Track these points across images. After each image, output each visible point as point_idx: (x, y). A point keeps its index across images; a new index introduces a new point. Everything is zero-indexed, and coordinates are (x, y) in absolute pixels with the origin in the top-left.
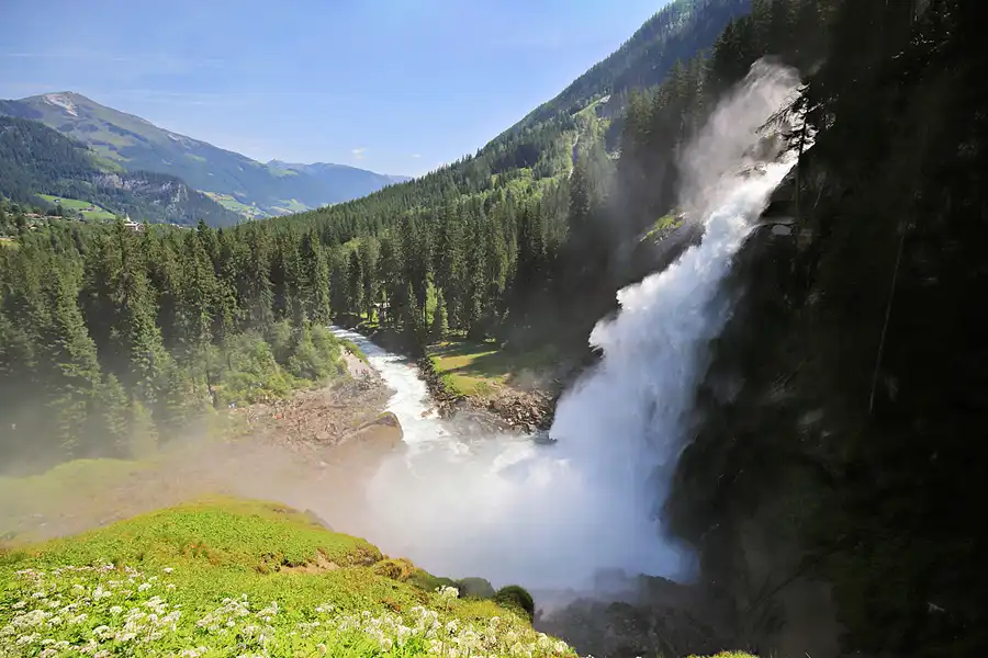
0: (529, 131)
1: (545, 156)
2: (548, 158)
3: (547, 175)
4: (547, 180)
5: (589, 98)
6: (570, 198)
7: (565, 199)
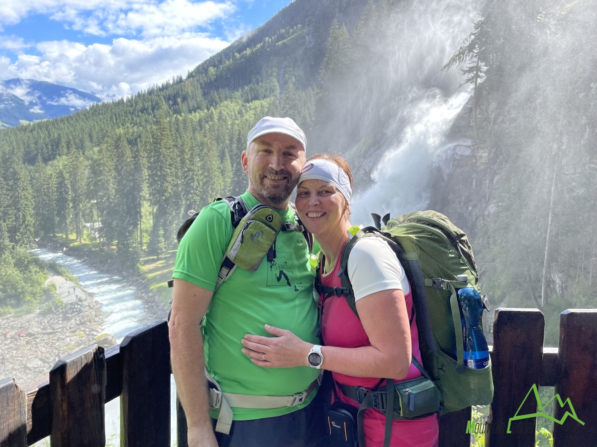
0: (238, 55)
5: (293, 29)
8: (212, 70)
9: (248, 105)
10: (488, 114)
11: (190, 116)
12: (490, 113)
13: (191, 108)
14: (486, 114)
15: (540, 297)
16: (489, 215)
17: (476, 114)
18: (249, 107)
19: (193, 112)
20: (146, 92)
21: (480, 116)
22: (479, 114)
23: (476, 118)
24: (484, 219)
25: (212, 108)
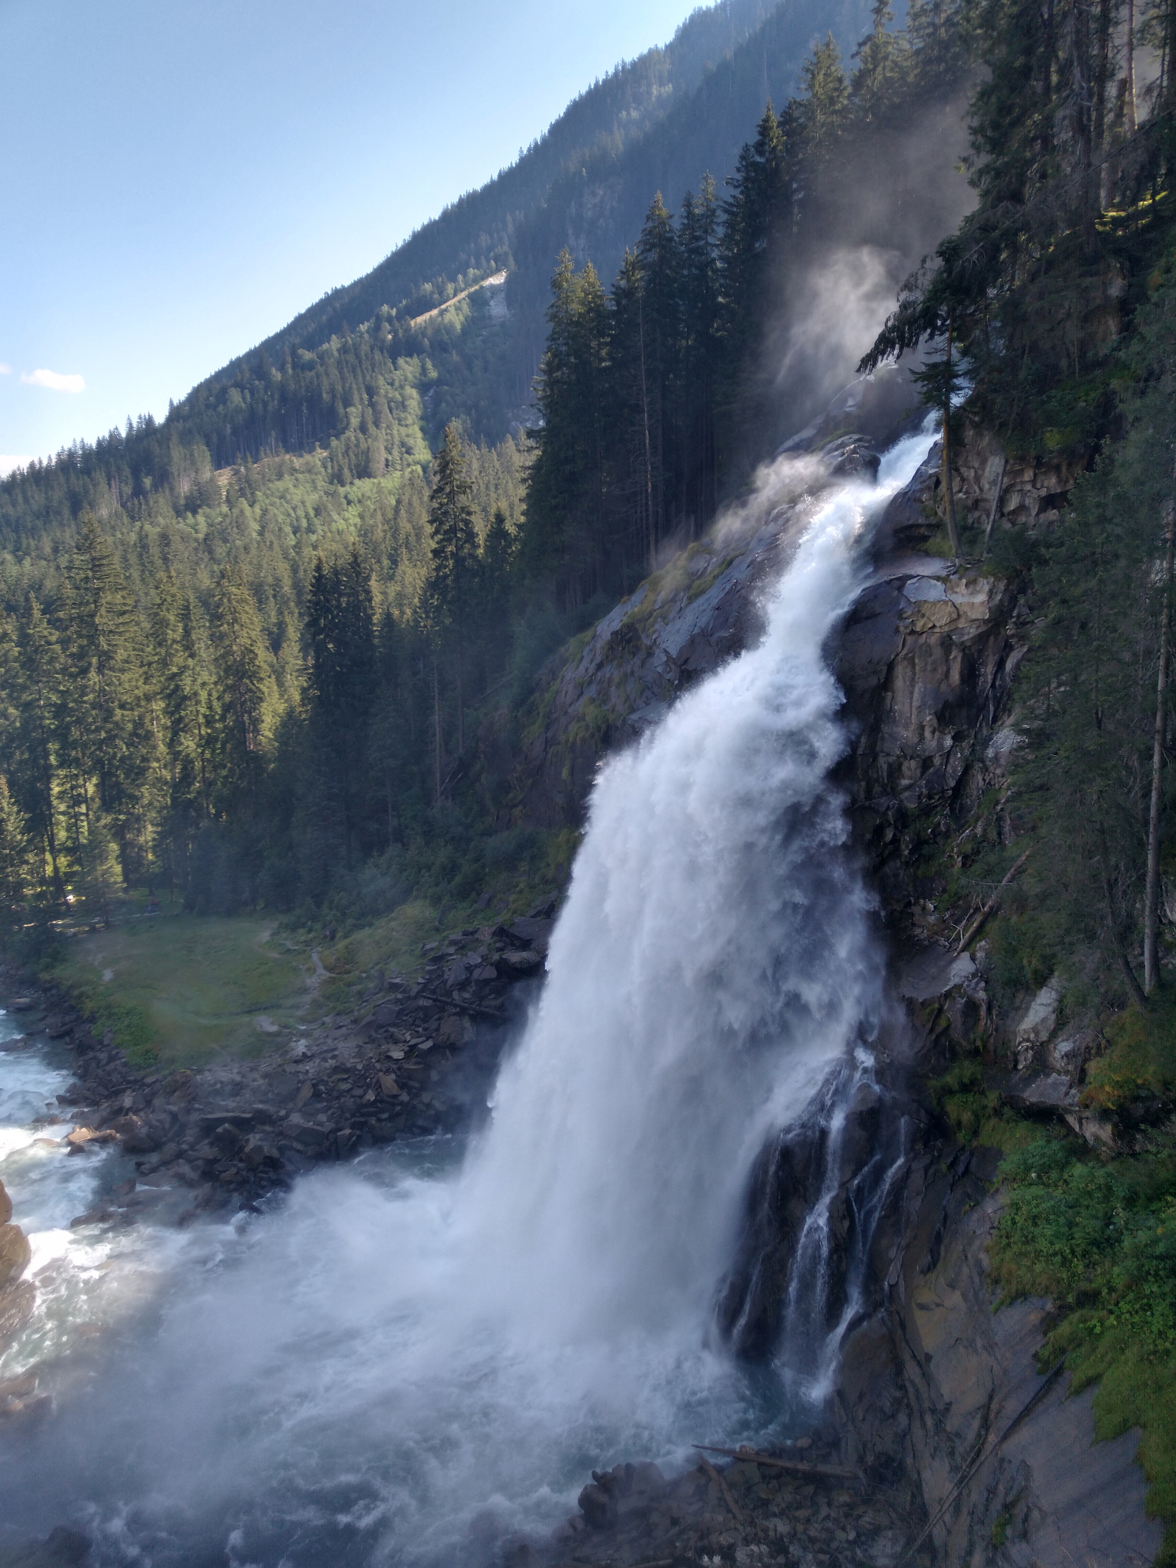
0: (307, 355)
1: (355, 422)
2: (363, 428)
3: (363, 471)
4: (364, 486)
5: (454, 280)
6: (429, 529)
7: (418, 532)
8: (236, 397)
9: (342, 490)
10: (981, 490)
11: (181, 526)
12: (987, 486)
13: (182, 502)
14: (977, 490)
15: (1141, 966)
16: (996, 758)
17: (950, 488)
18: (346, 497)
19: (189, 515)
20: (53, 463)
21: (961, 495)
22: (960, 491)
23: (952, 502)
24: (985, 769)
25: (244, 503)
